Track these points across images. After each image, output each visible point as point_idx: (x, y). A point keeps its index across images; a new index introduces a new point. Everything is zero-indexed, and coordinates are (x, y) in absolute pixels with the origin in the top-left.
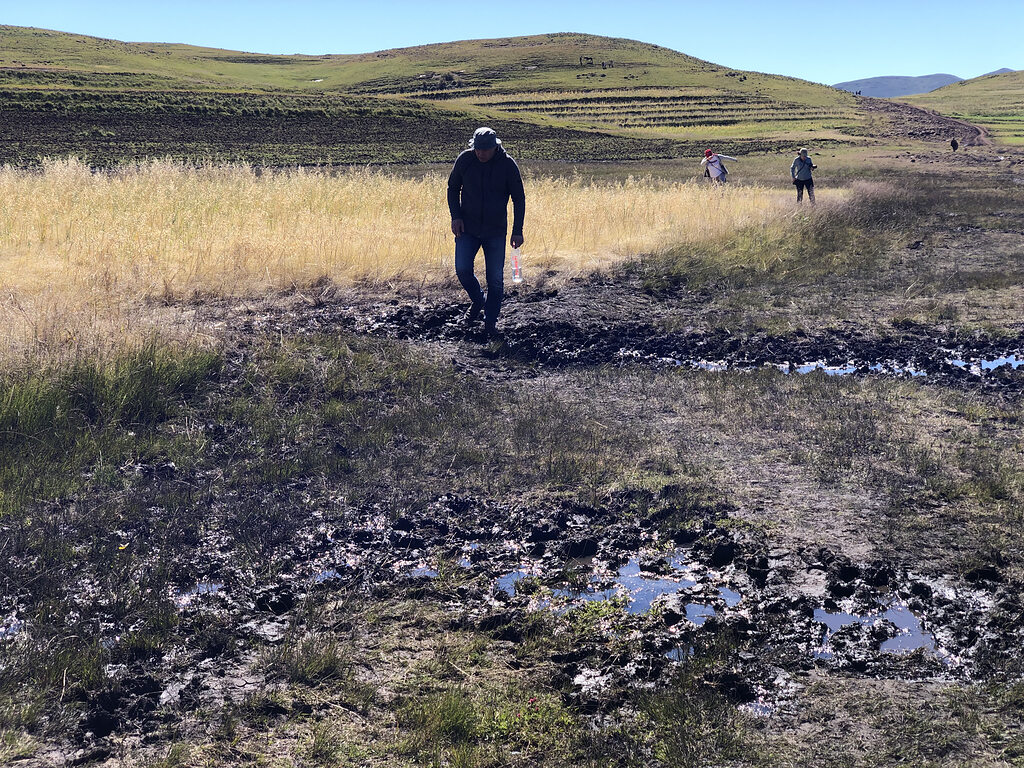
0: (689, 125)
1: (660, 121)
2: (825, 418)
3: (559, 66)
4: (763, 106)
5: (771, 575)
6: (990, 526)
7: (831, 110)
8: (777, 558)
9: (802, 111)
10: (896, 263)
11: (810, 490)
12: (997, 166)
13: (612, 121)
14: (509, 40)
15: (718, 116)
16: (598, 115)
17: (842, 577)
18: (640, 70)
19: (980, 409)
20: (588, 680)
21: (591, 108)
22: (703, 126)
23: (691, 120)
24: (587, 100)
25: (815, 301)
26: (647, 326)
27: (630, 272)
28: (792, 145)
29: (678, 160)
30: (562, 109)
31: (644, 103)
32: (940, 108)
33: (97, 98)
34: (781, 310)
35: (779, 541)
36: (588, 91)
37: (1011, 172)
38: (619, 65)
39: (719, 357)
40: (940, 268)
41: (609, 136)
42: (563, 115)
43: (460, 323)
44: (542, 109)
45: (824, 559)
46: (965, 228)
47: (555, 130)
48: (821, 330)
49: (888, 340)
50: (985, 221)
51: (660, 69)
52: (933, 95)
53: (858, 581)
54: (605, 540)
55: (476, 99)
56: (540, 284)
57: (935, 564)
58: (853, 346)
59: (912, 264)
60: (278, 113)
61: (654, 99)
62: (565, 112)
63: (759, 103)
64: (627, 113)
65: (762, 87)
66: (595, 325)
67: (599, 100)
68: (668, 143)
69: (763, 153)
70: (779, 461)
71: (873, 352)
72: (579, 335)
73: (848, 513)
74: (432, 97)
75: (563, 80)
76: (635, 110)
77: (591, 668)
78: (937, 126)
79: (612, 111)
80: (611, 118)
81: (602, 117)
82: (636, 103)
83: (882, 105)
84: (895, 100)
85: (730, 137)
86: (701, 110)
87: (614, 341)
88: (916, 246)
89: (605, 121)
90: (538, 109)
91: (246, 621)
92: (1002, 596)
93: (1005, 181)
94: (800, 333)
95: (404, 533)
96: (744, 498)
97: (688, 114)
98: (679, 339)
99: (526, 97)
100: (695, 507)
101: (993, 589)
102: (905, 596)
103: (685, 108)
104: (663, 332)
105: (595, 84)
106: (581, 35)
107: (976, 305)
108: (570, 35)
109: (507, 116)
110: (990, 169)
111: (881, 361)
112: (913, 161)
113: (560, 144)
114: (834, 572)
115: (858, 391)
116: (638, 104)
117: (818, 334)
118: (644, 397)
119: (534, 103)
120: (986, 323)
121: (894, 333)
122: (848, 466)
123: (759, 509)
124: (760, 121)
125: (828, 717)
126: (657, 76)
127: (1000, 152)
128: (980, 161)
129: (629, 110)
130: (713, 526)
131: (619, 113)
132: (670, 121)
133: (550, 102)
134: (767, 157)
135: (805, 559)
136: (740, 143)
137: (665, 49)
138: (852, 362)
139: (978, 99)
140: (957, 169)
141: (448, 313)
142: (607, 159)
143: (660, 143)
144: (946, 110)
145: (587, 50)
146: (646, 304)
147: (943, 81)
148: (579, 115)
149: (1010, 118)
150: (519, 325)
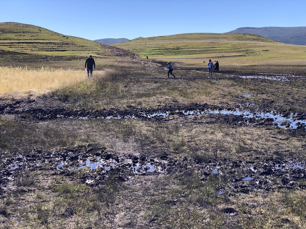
0: (52, 51)
1: (43, 50)
2: (120, 128)
3: (10, 32)
4: (74, 46)
5: (120, 160)
6: (163, 148)
7: (94, 48)
8: (120, 157)
9: (85, 48)
10: (122, 91)
11: (122, 143)
12: (141, 64)
13: (28, 49)
15: (61, 49)
16: (23, 47)
17: (135, 160)
18: (36, 34)
19: (154, 125)
20: (89, 181)
21: (21, 45)
22: (56, 52)
23: (52, 50)
24: (19, 43)
25: (105, 101)
26: (63, 109)
27: (53, 95)
28: (84, 58)
29: (51, 62)
31: (37, 44)
32: (124, 48)
34: (97, 104)
35: (119, 154)
36: (19, 40)
37: (145, 66)
38: (29, 32)
39: (85, 116)
40: (134, 92)
41: (28, 54)
42: (12, 47)
43: (9, 110)
44: (4, 45)
45: (130, 156)
46: (137, 82)
47: (10, 52)
48: (110, 109)
49: (127, 110)
50: (142, 80)
51: (42, 34)
52: (122, 44)
53: (139, 160)
54: (80, 156)
56: (29, 98)
57: (153, 156)
58: (118, 112)
59: (126, 91)
61: (41, 43)
62: (12, 46)
63: (73, 45)
64: (32, 47)
65: (73, 41)
66: (48, 109)
67: (23, 43)
68: (47, 57)
69: (76, 60)
70: (113, 138)
71: (124, 113)
72: (44, 112)
73: (132, 147)
75: (11, 36)
76: (35, 46)
77: (89, 179)
78: (123, 53)
79: (27, 46)
80: (27, 48)
81: (24, 48)
82: (35, 44)
83: (108, 47)
84: (111, 45)
85: (65, 55)
86: (55, 47)
87: (55, 113)
88: (126, 87)
89: (25, 49)
90: (3, 45)
91: (3, 177)
92: (169, 160)
93: (144, 68)
94: (105, 109)
95: (29, 158)
96: (108, 146)
97: (51, 48)
98: (73, 112)
100: (97, 148)
101: (166, 160)
102: (149, 162)
103: (50, 46)
104: (68, 110)
105: (21, 38)
106: (16, 23)
107: (146, 101)
108: (13, 23)
110: (139, 65)
111: (126, 116)
112: (118, 63)
113: (12, 56)
114: (133, 159)
115: (125, 122)
116: (36, 44)
117: (109, 110)
118: (72, 126)
119: (2, 43)
120: (149, 106)
121: (128, 109)
122: (129, 138)
123: (112, 148)
124: (73, 50)
125: (142, 182)
126: (41, 36)
127: (141, 60)
128: (136, 63)
129: (33, 46)
130: (104, 152)
131: (30, 47)
132: (46, 50)
133: (7, 43)
134: (77, 61)
135: (126, 157)
136: (68, 57)
137: (43, 28)
138: (119, 116)
139: (134, 45)
140: (131, 65)
141: (5, 107)
142: (28, 61)
143: (44, 56)
144: (126, 48)
145: (19, 28)
146: (60, 103)
147: (124, 40)
148: (17, 47)
149: (143, 51)
150: (26, 110)
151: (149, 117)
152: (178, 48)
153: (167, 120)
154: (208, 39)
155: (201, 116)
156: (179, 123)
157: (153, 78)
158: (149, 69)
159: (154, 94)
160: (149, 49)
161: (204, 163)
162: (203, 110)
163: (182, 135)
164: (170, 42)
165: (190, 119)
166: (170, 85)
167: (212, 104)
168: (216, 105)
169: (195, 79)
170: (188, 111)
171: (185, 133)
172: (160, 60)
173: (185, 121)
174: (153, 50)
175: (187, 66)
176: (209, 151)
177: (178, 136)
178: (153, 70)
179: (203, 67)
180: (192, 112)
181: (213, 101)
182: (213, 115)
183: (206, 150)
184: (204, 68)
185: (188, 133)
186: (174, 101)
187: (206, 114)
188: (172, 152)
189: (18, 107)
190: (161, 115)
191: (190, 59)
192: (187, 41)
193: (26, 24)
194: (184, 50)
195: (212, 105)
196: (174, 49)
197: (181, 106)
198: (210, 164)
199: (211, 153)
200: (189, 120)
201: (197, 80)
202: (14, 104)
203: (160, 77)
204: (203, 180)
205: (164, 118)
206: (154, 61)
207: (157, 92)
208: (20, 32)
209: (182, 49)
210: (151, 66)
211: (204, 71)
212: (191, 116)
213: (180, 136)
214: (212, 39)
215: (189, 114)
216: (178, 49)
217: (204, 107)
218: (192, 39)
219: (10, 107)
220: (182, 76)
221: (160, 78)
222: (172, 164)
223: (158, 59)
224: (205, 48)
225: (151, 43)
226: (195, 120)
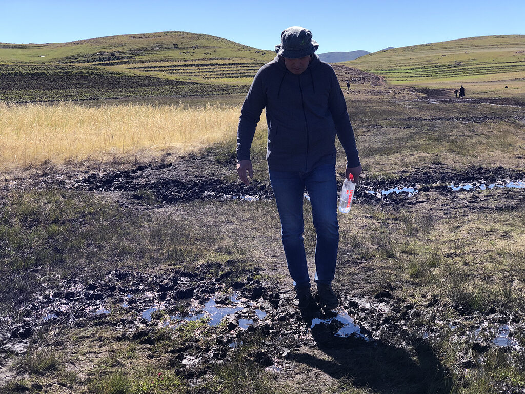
0: (238, 77)
1: (223, 75)
3: (170, 48)
5: (281, 302)
6: (386, 271)
8: (284, 293)
13: (199, 76)
14: (144, 35)
16: (191, 73)
18: (212, 50)
19: (381, 214)
20: (189, 361)
21: (188, 69)
22: (245, 78)
23: (239, 75)
24: (185, 65)
26: (218, 180)
27: (209, 152)
30: (173, 70)
31: (215, 67)
32: (360, 67)
35: (285, 285)
37: (395, 98)
38: (201, 48)
39: (255, 194)
40: (362, 146)
41: (197, 83)
42: (174, 73)
43: (121, 182)
44: (162, 70)
46: (373, 126)
47: (170, 81)
50: (383, 122)
51: (222, 49)
52: (356, 61)
54: (198, 289)
55: (128, 66)
56: (163, 160)
57: (360, 291)
60: (21, 74)
61: (220, 65)
62: (175, 72)
64: (207, 71)
66: (192, 180)
67: (191, 65)
68: (228, 87)
72: (183, 186)
74: (104, 64)
75: (173, 55)
76: (210, 70)
77: (191, 355)
78: (359, 76)
79: (198, 71)
80: (199, 74)
81: (194, 74)
82: (210, 67)
84: (338, 64)
86: (244, 70)
87: (201, 188)
89: (195, 76)
90: (160, 70)
91: (6, 344)
92: (392, 305)
93: (392, 103)
95: (92, 292)
96: (267, 264)
97: (237, 72)
98: (235, 186)
99: (154, 64)
100: (243, 270)
101: (388, 302)
102: (346, 308)
103: (236, 69)
104: (226, 182)
105: (189, 57)
106: (181, 32)
107: (379, 164)
108: (175, 32)
109: (144, 74)
110: (385, 97)
112: (348, 94)
116: (212, 67)
118: (217, 215)
119: (158, 67)
120: (384, 172)
121: (340, 179)
123: (275, 269)
125: (309, 371)
127: (390, 88)
128: (380, 93)
130: (252, 279)
131: (202, 72)
132: (229, 76)
133: (167, 66)
137: (224, 39)
139: (378, 63)
140: (369, 97)
141: (115, 177)
142: (197, 95)
143: (223, 87)
144: (363, 68)
145: (185, 40)
146: (217, 168)
147: (361, 54)
148: (182, 73)
149: (394, 71)
150: (152, 181)
151: (379, 195)
152: (459, 65)
153: (413, 203)
154: (514, 46)
155: (487, 193)
156: (437, 210)
157: (405, 119)
158: (401, 103)
159: (399, 150)
160: (405, 68)
161: (477, 314)
162: (493, 180)
163: (438, 237)
164: (444, 54)
165: (463, 199)
166: (434, 131)
167: (513, 168)
168: (521, 169)
169: (485, 118)
170: (462, 183)
171: (445, 234)
172: (424, 86)
173: (452, 204)
174: (413, 69)
175: (474, 96)
176: (493, 282)
177: (428, 239)
178: (409, 105)
179: (503, 96)
180: (470, 184)
181: (515, 161)
182: (512, 191)
183: (487, 278)
184: (504, 99)
185: (452, 234)
186: (434, 163)
187: (498, 189)
188: (407, 282)
189: (138, 177)
190: (404, 192)
191: (480, 84)
192: (475, 51)
193: (196, 34)
194: (469, 67)
195: (513, 171)
196: (450, 66)
197: (448, 173)
198: (491, 316)
199: (496, 288)
200: (461, 202)
201: (489, 120)
202: (134, 172)
203: (419, 116)
204: (468, 365)
205: (408, 199)
206: (413, 89)
207: (405, 144)
208: (187, 48)
209: (465, 65)
210: (406, 98)
211: (506, 104)
212: (466, 193)
213: (431, 241)
214: (522, 46)
215: (462, 190)
216: (458, 67)
217: (496, 173)
218: (484, 47)
219: (125, 177)
220: (461, 113)
221: (418, 119)
222: (399, 315)
223: (420, 84)
224: (509, 62)
225: (409, 57)
226: (473, 202)
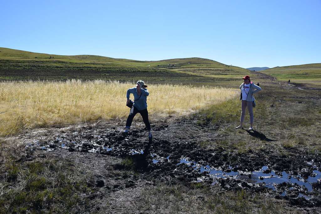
0: (218, 75)
1: (213, 74)
3: (194, 63)
4: (232, 72)
7: (245, 73)
9: (240, 73)
10: (270, 113)
12: (279, 85)
13: (204, 74)
14: (185, 59)
15: (224, 73)
22: (221, 75)
24: (199, 70)
29: (216, 82)
30: (194, 71)
32: (266, 73)
33: (107, 68)
34: (242, 135)
36: (199, 68)
37: (282, 86)
38: (205, 64)
41: (203, 77)
42: (194, 73)
46: (282, 101)
47: (192, 75)
50: (286, 99)
51: (213, 64)
52: (265, 71)
55: (178, 69)
59: (275, 113)
60: (140, 71)
61: (212, 70)
64: (207, 72)
65: (232, 68)
67: (201, 70)
69: (233, 81)
74: (170, 69)
75: (195, 66)
78: (266, 77)
79: (204, 72)
81: (202, 73)
83: (255, 72)
84: (258, 71)
85: (226, 78)
88: (272, 106)
90: (189, 71)
93: (282, 88)
97: (218, 73)
98: (205, 152)
99: (188, 69)
104: (200, 147)
105: (201, 67)
109: (184, 72)
113: (193, 78)
116: (209, 71)
117: (257, 152)
121: (285, 152)
124: (232, 75)
126: (213, 66)
127: (279, 82)
128: (275, 84)
132: (215, 74)
133: (192, 70)
136: (228, 79)
139: (273, 72)
140: (271, 85)
142: (202, 81)
143: (212, 78)
148: (197, 72)
149: (280, 75)
152: (307, 74)
160: (284, 74)
164: (300, 70)
172: (294, 82)
174: (287, 75)
178: (290, 90)
192: (313, 69)
194: (311, 75)
196: (303, 74)
208: (200, 63)
221: (301, 98)
225: (286, 70)
